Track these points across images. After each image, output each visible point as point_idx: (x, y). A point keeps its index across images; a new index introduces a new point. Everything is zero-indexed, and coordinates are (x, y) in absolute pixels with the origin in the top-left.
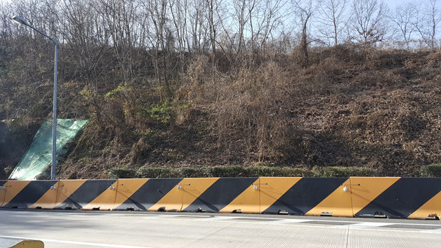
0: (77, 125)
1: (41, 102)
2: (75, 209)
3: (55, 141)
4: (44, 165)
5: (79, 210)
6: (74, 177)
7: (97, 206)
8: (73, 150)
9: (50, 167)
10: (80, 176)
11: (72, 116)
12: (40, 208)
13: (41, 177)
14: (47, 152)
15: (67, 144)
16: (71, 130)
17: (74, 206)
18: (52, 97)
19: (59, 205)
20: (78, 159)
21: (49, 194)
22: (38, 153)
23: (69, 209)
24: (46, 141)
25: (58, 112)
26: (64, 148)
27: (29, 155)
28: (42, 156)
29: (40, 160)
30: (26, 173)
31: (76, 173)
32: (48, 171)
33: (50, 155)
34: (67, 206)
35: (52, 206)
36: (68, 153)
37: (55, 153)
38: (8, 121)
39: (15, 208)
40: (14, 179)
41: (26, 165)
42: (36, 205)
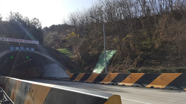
0: (113, 52)
1: (100, 45)
2: (115, 85)
3: (106, 59)
4: (103, 68)
5: (117, 85)
6: (113, 72)
7: (124, 84)
8: (112, 62)
9: (105, 68)
10: (116, 72)
11: (111, 49)
12: (103, 83)
13: (102, 72)
14: (104, 63)
15: (110, 60)
16: (111, 54)
17: (115, 84)
18: (103, 43)
19: (110, 82)
20: (114, 65)
21: (106, 78)
22: (101, 64)
23: (113, 84)
24: (103, 59)
25: (106, 48)
26: (109, 61)
27: (98, 64)
28: (102, 64)
29: (101, 66)
30: (98, 71)
31: (114, 71)
32: (104, 70)
33: (105, 64)
34: (113, 83)
35: (107, 83)
36: (111, 63)
37: (106, 63)
38: (90, 53)
39: (95, 83)
40: (94, 73)
41: (97, 68)
42: (102, 82)
